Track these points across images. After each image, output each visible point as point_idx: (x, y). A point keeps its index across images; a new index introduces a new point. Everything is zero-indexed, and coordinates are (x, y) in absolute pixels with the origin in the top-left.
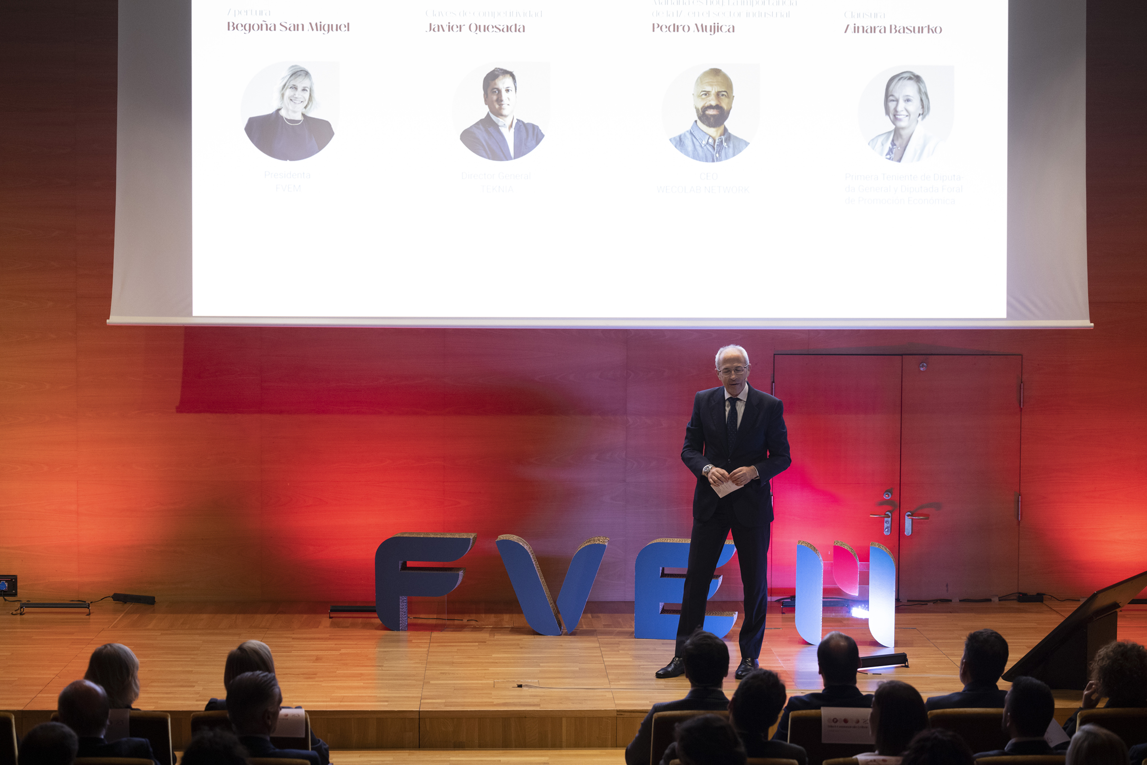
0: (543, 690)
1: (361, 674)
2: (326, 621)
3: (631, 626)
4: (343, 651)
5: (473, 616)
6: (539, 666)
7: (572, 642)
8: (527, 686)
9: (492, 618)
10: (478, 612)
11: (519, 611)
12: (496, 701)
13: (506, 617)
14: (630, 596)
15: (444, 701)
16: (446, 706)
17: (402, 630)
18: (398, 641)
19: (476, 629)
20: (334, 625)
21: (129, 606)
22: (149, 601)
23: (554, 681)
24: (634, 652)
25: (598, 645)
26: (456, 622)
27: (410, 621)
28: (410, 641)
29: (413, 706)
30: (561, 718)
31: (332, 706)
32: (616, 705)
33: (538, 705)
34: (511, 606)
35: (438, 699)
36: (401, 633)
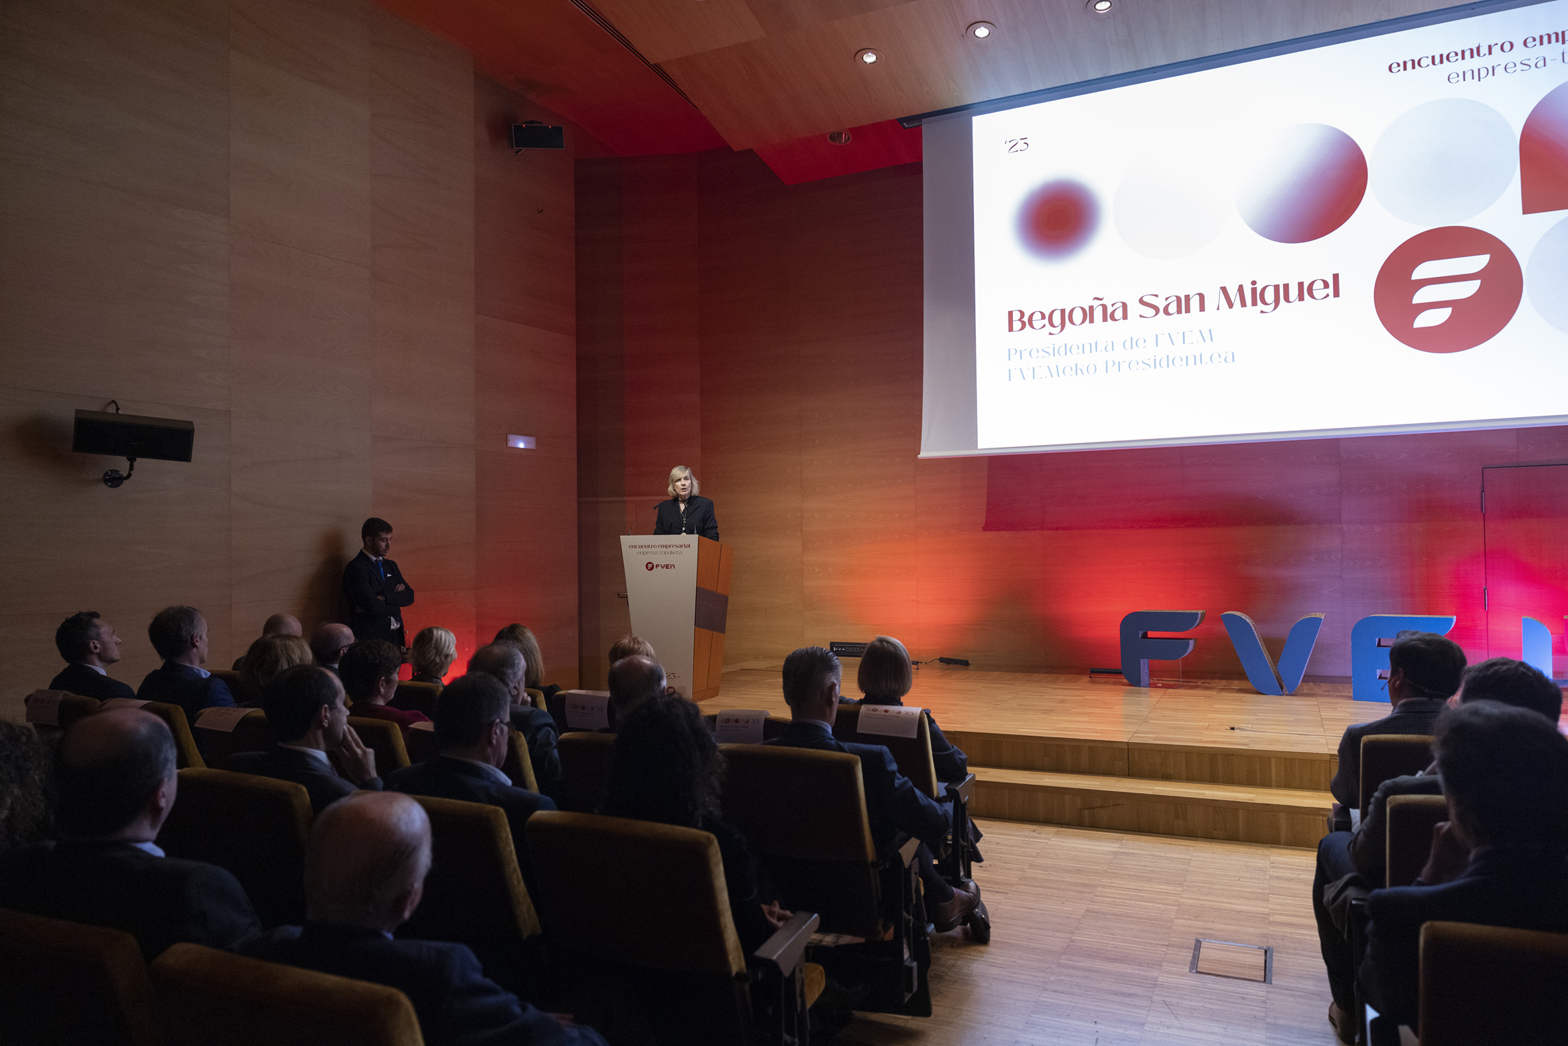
0: (1256, 733)
1: (1091, 713)
2: (1087, 679)
3: (1350, 692)
4: (1086, 697)
5: (1208, 681)
6: (1256, 715)
7: (1291, 700)
8: (1239, 729)
9: (1224, 682)
10: (1212, 678)
11: (1247, 679)
12: (1204, 739)
13: (1236, 682)
14: (1349, 673)
15: (1155, 736)
16: (1154, 740)
17: (1143, 686)
18: (1140, 693)
19: (1206, 688)
20: (1092, 682)
21: (951, 666)
22: (964, 664)
23: (1268, 727)
24: (1351, 710)
25: (1317, 703)
26: (1191, 684)
27: (1151, 681)
28: (1147, 694)
29: (1125, 739)
30: (1270, 758)
31: (1051, 734)
32: (1329, 749)
33: (1247, 745)
34: (1241, 675)
35: (1150, 734)
36: (1142, 688)
